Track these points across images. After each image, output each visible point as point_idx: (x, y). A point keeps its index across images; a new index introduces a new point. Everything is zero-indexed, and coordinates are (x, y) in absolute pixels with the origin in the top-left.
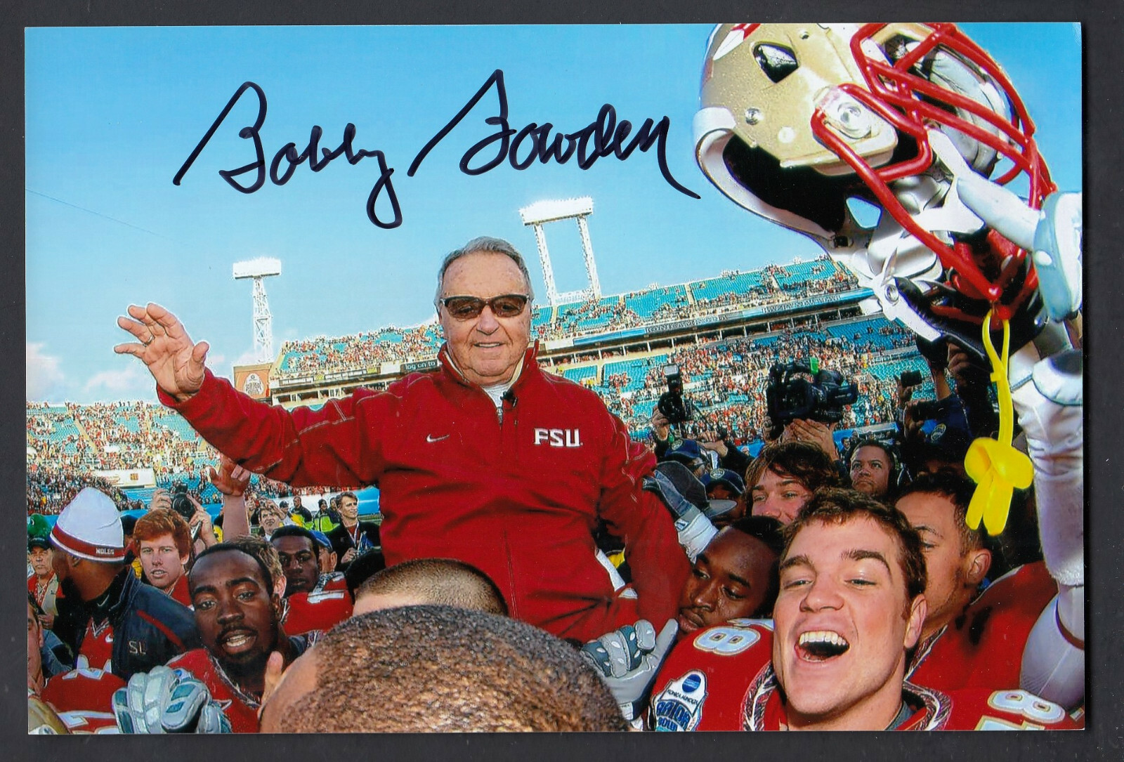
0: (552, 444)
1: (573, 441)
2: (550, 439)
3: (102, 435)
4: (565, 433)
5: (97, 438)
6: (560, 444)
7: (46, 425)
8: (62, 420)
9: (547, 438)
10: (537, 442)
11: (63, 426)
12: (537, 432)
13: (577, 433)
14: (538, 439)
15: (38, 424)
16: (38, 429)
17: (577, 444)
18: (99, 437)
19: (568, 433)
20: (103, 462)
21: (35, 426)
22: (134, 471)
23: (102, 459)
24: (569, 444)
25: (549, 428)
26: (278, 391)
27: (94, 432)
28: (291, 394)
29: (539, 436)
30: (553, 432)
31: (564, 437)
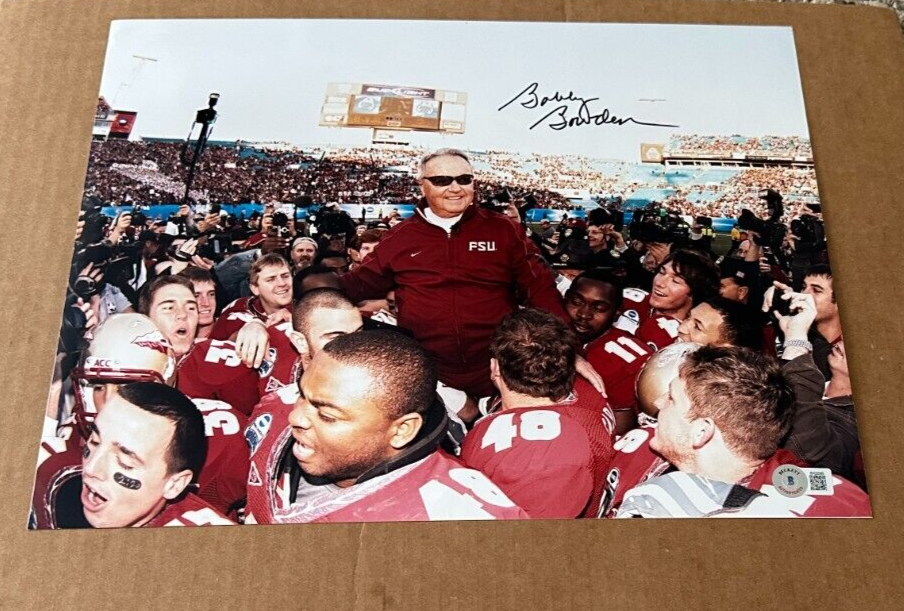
0: (480, 249)
1: (491, 247)
2: (478, 247)
4: (487, 244)
6: (484, 249)
9: (476, 247)
10: (471, 249)
12: (471, 243)
13: (493, 243)
14: (471, 247)
17: (493, 249)
19: (489, 244)
20: (557, 184)
22: (577, 190)
24: (489, 249)
25: (478, 241)
26: (668, 158)
28: (678, 161)
29: (472, 245)
30: (480, 244)
31: (486, 246)
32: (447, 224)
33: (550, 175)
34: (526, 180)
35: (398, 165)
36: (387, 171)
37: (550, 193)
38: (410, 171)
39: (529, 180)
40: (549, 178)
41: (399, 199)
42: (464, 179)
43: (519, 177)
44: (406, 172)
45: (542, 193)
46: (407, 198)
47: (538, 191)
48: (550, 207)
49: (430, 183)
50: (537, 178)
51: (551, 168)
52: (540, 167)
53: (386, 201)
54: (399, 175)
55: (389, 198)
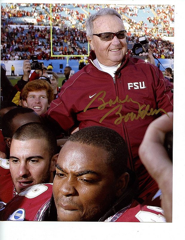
0: (135, 88)
1: (142, 86)
2: (134, 86)
3: (167, 18)
4: (139, 83)
5: (164, 19)
6: (138, 88)
7: (134, 11)
8: (144, 8)
9: (132, 86)
10: (129, 89)
11: (144, 12)
12: (129, 84)
13: (143, 82)
14: (129, 87)
15: (130, 10)
16: (130, 13)
17: (144, 87)
18: (165, 18)
19: (140, 83)
20: (168, 32)
21: (128, 11)
23: (168, 31)
24: (141, 88)
25: (133, 82)
27: (163, 16)
29: (130, 86)
30: (135, 84)
31: (139, 85)
32: (111, 71)
33: (162, 23)
34: (141, 28)
35: (23, 16)
36: (12, 23)
37: (163, 42)
38: (35, 21)
39: (144, 29)
40: (161, 26)
41: (28, 54)
42: (121, 34)
43: (135, 26)
44: (33, 24)
45: (156, 41)
46: (37, 53)
47: (152, 41)
48: (163, 57)
49: (98, 39)
50: (150, 25)
51: (162, 15)
52: (153, 15)
53: (17, 57)
54: (26, 27)
55: (19, 53)
